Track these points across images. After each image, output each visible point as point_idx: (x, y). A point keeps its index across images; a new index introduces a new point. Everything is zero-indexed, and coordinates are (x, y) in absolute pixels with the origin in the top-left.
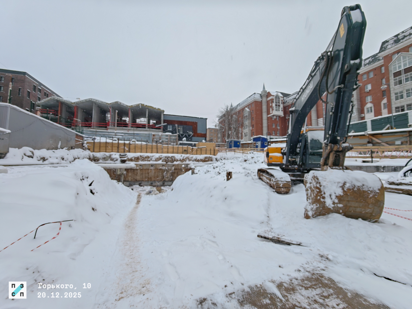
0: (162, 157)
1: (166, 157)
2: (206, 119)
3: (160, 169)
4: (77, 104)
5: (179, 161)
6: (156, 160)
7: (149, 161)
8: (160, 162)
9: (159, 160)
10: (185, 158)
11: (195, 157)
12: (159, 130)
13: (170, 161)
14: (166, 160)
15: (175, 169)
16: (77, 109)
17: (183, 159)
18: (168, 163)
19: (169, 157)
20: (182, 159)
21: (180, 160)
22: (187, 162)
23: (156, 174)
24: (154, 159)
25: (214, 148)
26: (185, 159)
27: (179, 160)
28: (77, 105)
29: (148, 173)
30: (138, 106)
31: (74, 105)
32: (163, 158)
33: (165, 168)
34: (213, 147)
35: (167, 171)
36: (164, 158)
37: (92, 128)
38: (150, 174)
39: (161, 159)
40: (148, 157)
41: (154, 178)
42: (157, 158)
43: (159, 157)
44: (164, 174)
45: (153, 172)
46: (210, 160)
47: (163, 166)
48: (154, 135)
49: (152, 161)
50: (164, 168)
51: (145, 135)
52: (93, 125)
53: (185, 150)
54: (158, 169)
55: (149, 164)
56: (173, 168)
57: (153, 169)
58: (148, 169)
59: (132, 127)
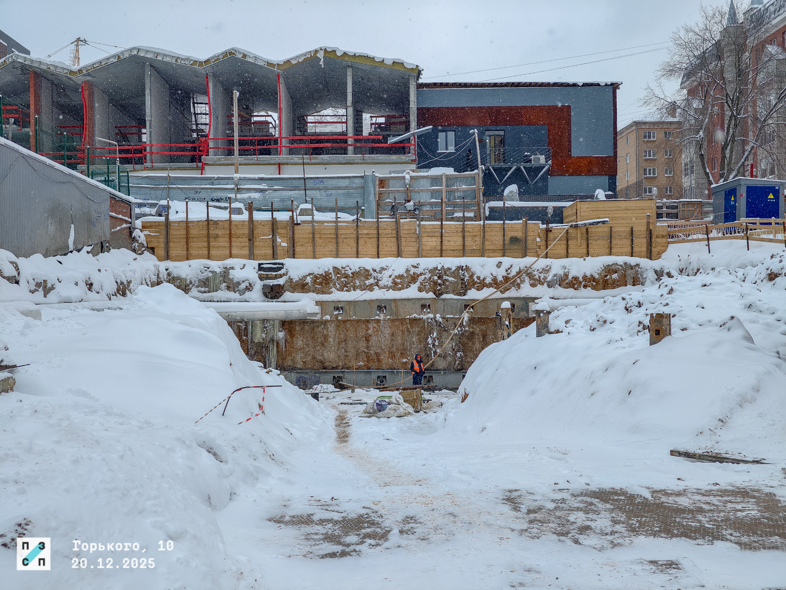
0: (418, 271)
1: (433, 271)
2: (614, 87)
3: (415, 320)
4: (89, 75)
5: (489, 286)
6: (395, 286)
7: (370, 288)
8: (412, 292)
9: (408, 286)
10: (513, 272)
11: (557, 266)
12: (403, 158)
13: (450, 289)
14: (435, 283)
15: (472, 320)
16: (91, 94)
17: (506, 279)
18: (444, 296)
19: (449, 269)
20: (500, 278)
21: (495, 283)
22: (526, 290)
23: (399, 340)
24: (386, 280)
25: (648, 224)
26: (514, 277)
27: (488, 280)
28: (89, 78)
29: (367, 339)
30: (311, 59)
31: (79, 79)
32: (421, 274)
33: (431, 316)
34: (645, 221)
35: (443, 329)
36: (428, 276)
37: (148, 164)
38: (374, 339)
39: (414, 279)
40: (365, 273)
41: (392, 356)
42: (400, 277)
43: (407, 271)
44: (430, 340)
45: (387, 332)
46: (629, 280)
47: (423, 306)
48: (382, 182)
49: (380, 288)
50: (427, 316)
51: (346, 183)
52: (151, 153)
53: (514, 240)
54: (403, 321)
55: (370, 302)
56: (466, 316)
57: (384, 320)
58: (368, 321)
59: (291, 152)
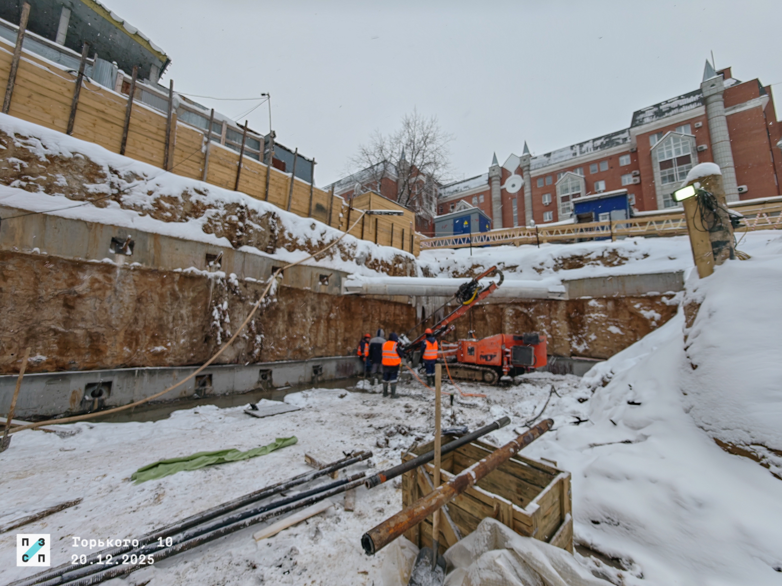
0: (206, 201)
1: (231, 207)
3: (192, 278)
5: (302, 248)
6: (158, 211)
7: (99, 200)
8: (192, 229)
9: (184, 219)
10: (327, 241)
11: (364, 246)
13: (253, 240)
14: (233, 226)
15: (282, 291)
17: (321, 244)
18: (245, 248)
19: (255, 212)
20: (314, 243)
21: (308, 246)
22: (337, 263)
24: (137, 194)
25: (411, 230)
26: (328, 244)
27: (301, 242)
32: (210, 206)
33: (222, 274)
35: (237, 297)
36: (222, 212)
39: (196, 210)
40: (94, 171)
42: (172, 199)
43: (185, 194)
44: (216, 314)
47: (209, 257)
49: (123, 206)
50: (215, 274)
54: (164, 276)
57: (126, 268)
